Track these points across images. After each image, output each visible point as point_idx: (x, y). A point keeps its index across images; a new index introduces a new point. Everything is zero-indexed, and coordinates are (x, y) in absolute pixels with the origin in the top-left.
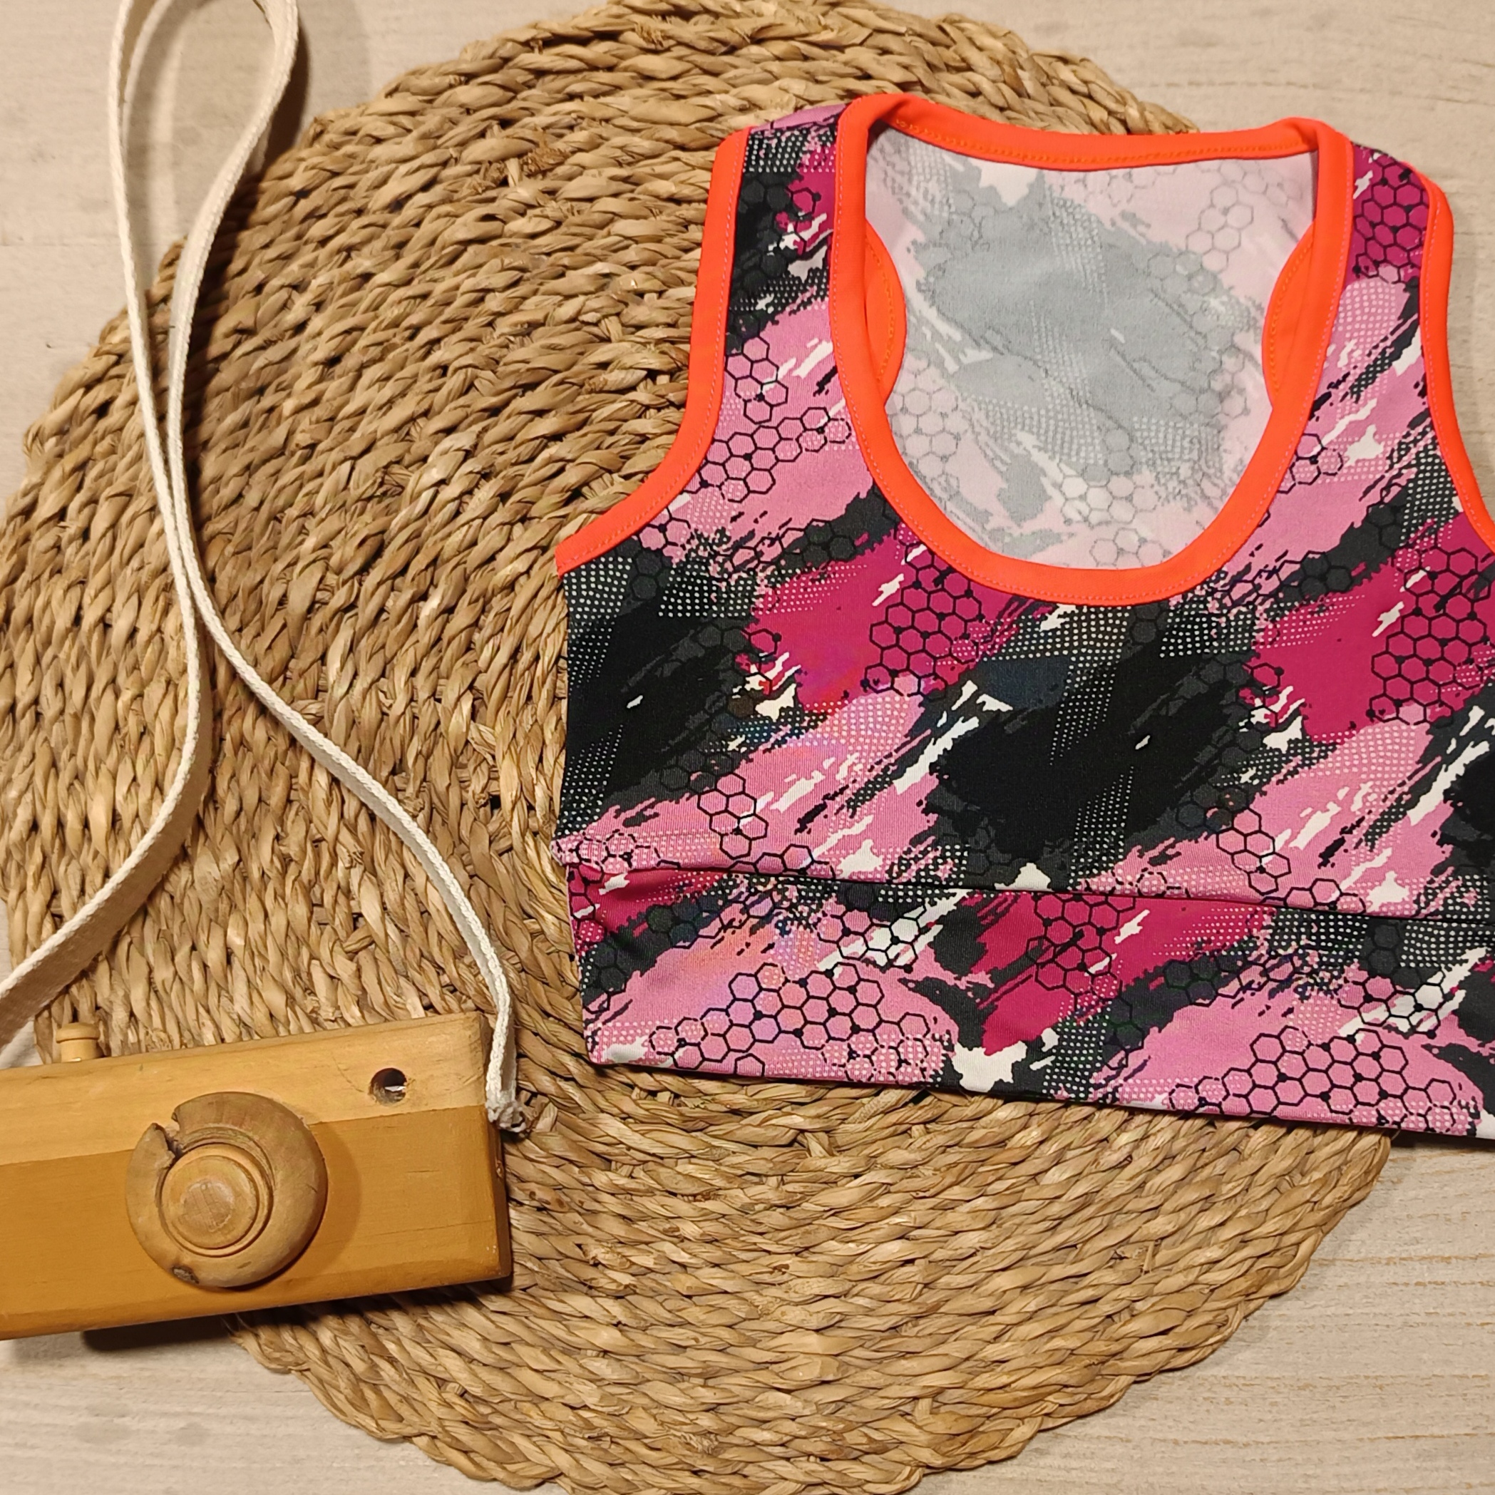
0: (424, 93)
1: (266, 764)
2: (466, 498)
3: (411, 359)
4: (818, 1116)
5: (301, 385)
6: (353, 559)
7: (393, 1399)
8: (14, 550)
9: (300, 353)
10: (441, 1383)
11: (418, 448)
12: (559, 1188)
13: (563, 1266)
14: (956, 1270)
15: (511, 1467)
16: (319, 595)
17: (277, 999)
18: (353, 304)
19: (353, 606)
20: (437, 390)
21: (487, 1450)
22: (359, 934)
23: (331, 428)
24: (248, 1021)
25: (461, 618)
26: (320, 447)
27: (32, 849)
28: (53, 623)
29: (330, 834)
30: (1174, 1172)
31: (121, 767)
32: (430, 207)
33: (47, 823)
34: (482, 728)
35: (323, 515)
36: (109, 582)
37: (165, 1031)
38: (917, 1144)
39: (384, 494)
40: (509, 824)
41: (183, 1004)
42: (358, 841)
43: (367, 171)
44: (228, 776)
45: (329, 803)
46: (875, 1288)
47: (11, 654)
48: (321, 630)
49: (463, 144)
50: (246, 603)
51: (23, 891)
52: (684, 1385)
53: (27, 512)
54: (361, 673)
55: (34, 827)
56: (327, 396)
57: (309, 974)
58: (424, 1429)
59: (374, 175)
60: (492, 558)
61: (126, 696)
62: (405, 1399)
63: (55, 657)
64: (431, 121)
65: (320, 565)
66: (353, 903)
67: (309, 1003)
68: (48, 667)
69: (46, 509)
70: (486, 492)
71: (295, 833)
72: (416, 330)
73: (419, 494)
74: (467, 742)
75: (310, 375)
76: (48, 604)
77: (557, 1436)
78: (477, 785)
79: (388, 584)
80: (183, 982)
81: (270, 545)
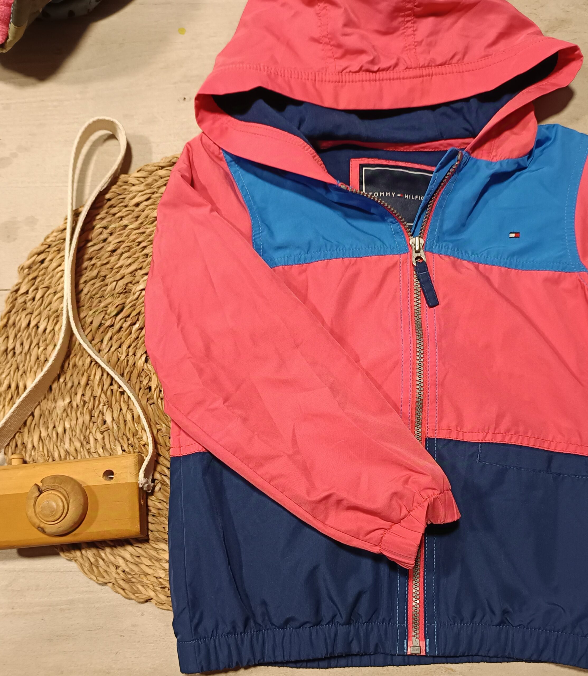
0: (148, 171)
1: (81, 372)
3: (138, 252)
5: (104, 257)
6: (114, 311)
7: (102, 571)
8: (12, 302)
9: (104, 248)
10: (117, 567)
11: (137, 279)
12: (159, 509)
13: (158, 534)
15: (136, 595)
16: (103, 322)
17: (78, 445)
18: (121, 234)
19: (112, 326)
20: (144, 262)
21: (129, 589)
22: (105, 426)
23: (111, 272)
24: (68, 450)
26: (107, 277)
27: (8, 393)
28: (21, 325)
29: (98, 395)
31: (38, 370)
32: (147, 206)
33: (13, 386)
34: (148, 365)
35: (106, 297)
36: (40, 314)
37: (43, 452)
39: (126, 292)
40: (153, 395)
41: (49, 444)
42: (107, 398)
43: (129, 194)
44: (70, 375)
45: (99, 385)
47: (8, 334)
48: (102, 332)
49: (159, 188)
51: (4, 406)
53: (17, 291)
54: (113, 346)
55: (9, 387)
56: (111, 261)
57: (89, 437)
58: (110, 581)
59: (131, 195)
61: (41, 349)
62: (106, 571)
63: (21, 335)
64: (149, 180)
65: (104, 312)
66: (104, 417)
67: (88, 447)
68: (19, 338)
69: (22, 290)
71: (88, 393)
72: (140, 243)
73: (136, 293)
74: (143, 370)
75: (107, 255)
76: (20, 319)
77: (151, 586)
78: (145, 382)
79: (124, 319)
80: (50, 437)
81: (90, 305)
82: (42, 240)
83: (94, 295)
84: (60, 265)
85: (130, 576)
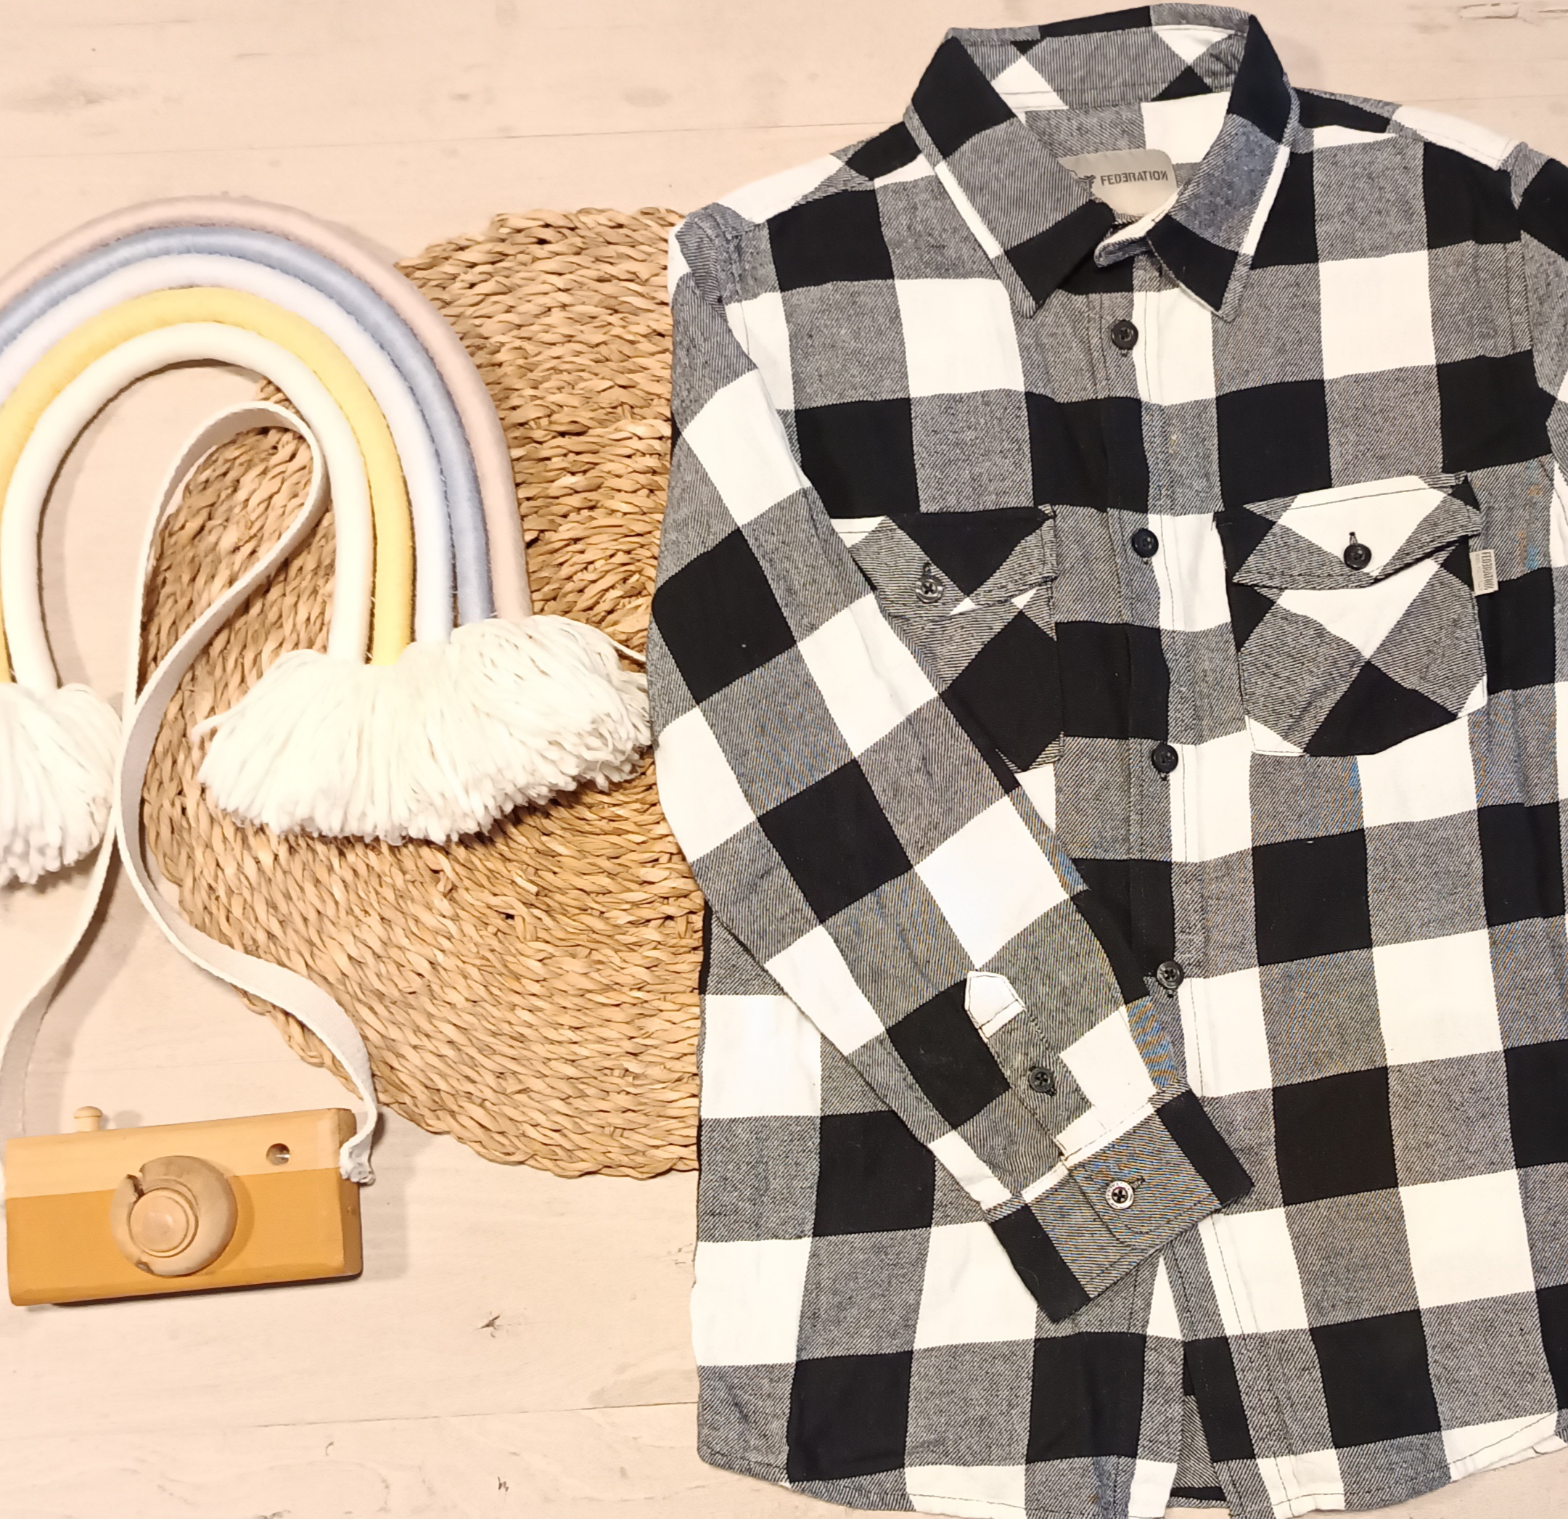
2: (638, 454)
4: (457, 874)
5: (634, 328)
6: (561, 424)
7: (157, 775)
8: (435, 257)
9: (650, 315)
10: (180, 793)
11: (644, 412)
14: (435, 1001)
15: (167, 860)
16: (532, 423)
19: (540, 443)
23: (622, 361)
25: (575, 501)
26: (608, 363)
30: (570, 1071)
35: (575, 392)
37: (253, 523)
38: (481, 933)
39: (610, 414)
46: (393, 968)
48: (516, 438)
50: (500, 391)
52: (271, 910)
53: (459, 248)
56: (638, 346)
60: (619, 491)
62: (161, 783)
69: (469, 256)
70: (652, 462)
73: (622, 431)
75: (643, 330)
79: (565, 451)
80: (284, 513)
81: (540, 379)
82: (574, 209)
83: (561, 371)
84: (560, 274)
85: (185, 824)
